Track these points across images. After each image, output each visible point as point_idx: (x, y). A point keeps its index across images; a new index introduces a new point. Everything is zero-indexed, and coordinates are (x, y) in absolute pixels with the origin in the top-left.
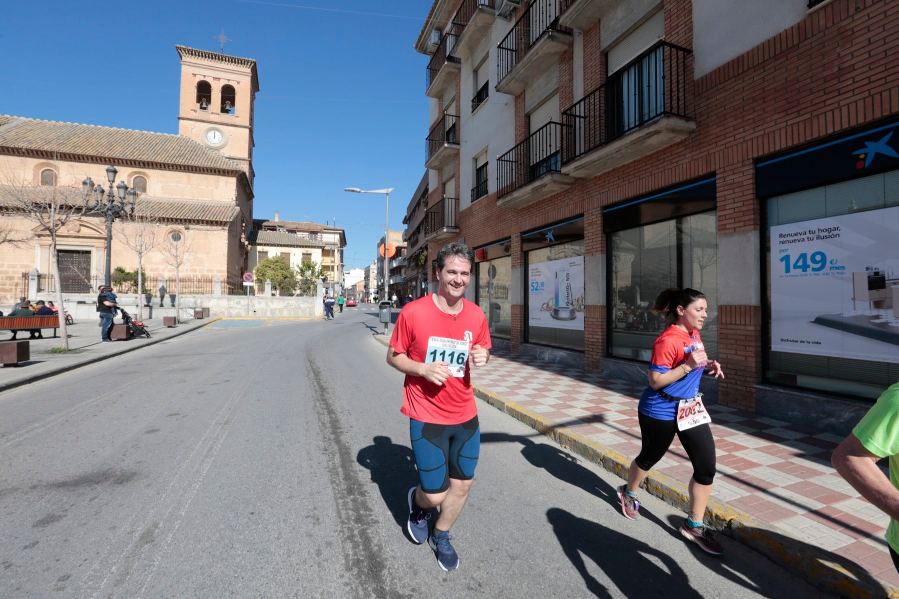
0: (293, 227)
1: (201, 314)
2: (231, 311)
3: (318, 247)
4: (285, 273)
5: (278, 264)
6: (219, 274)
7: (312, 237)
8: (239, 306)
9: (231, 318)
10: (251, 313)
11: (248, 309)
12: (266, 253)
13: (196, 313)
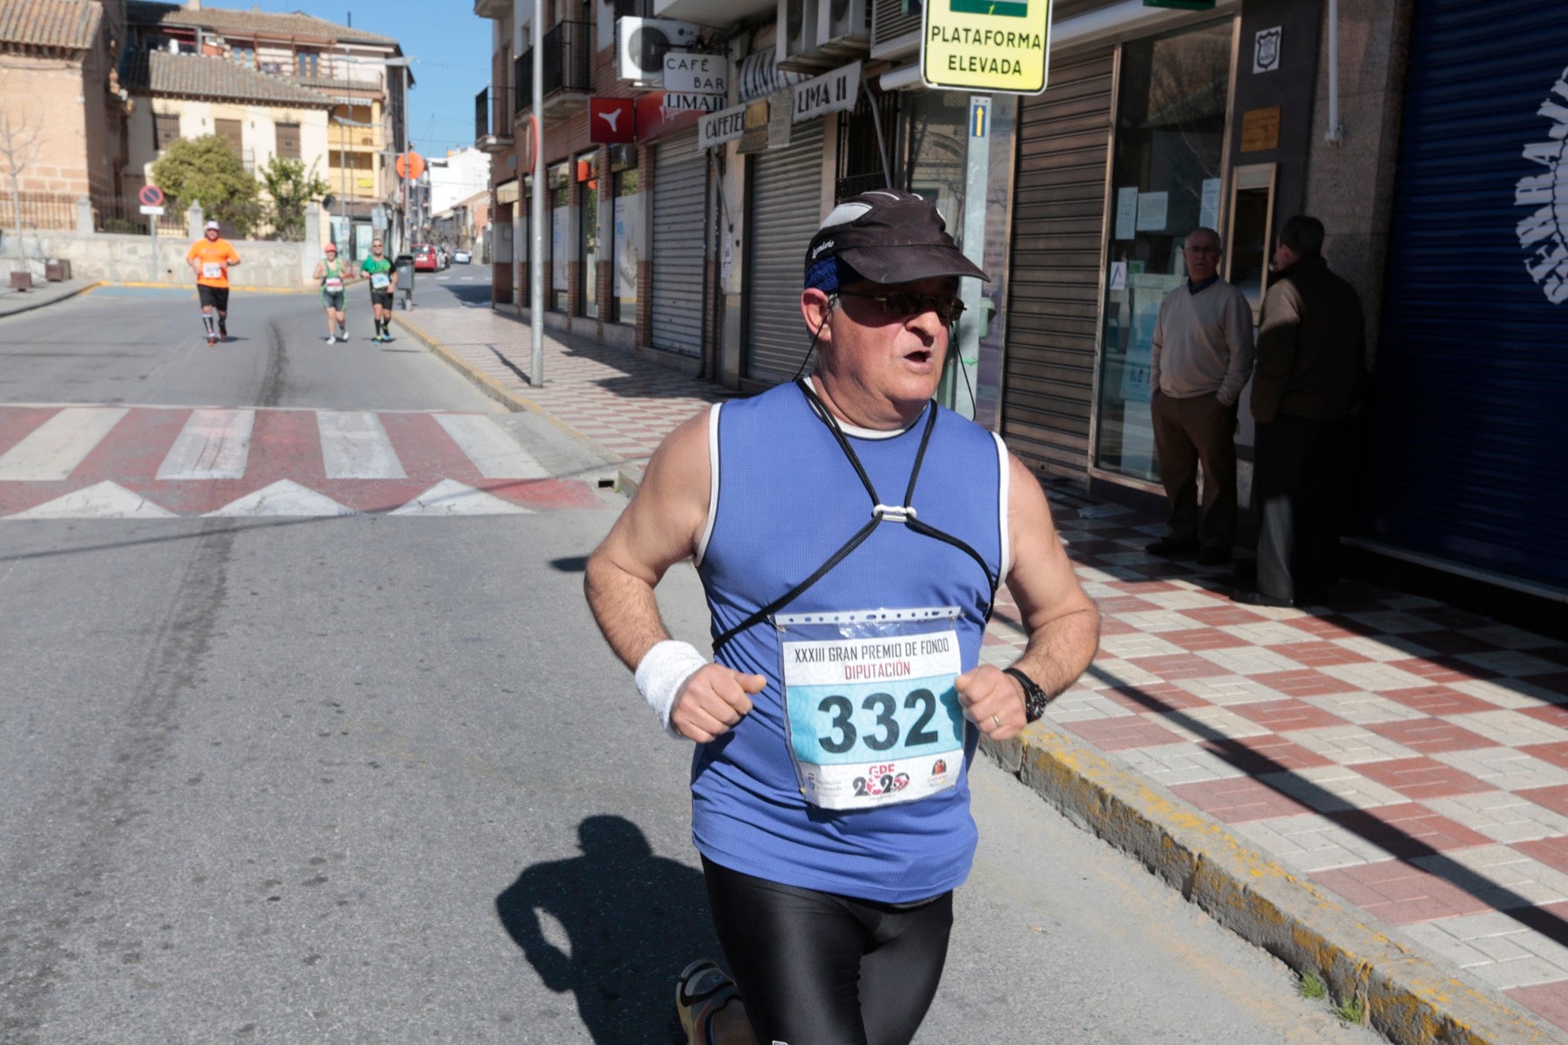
0: (246, 30)
1: (59, 271)
2: (118, 267)
3: (319, 106)
4: (231, 180)
5: (211, 156)
6: (68, 181)
7: (303, 63)
8: (133, 258)
9: (121, 284)
10: (162, 275)
11: (155, 266)
12: (176, 117)
13: (49, 269)
